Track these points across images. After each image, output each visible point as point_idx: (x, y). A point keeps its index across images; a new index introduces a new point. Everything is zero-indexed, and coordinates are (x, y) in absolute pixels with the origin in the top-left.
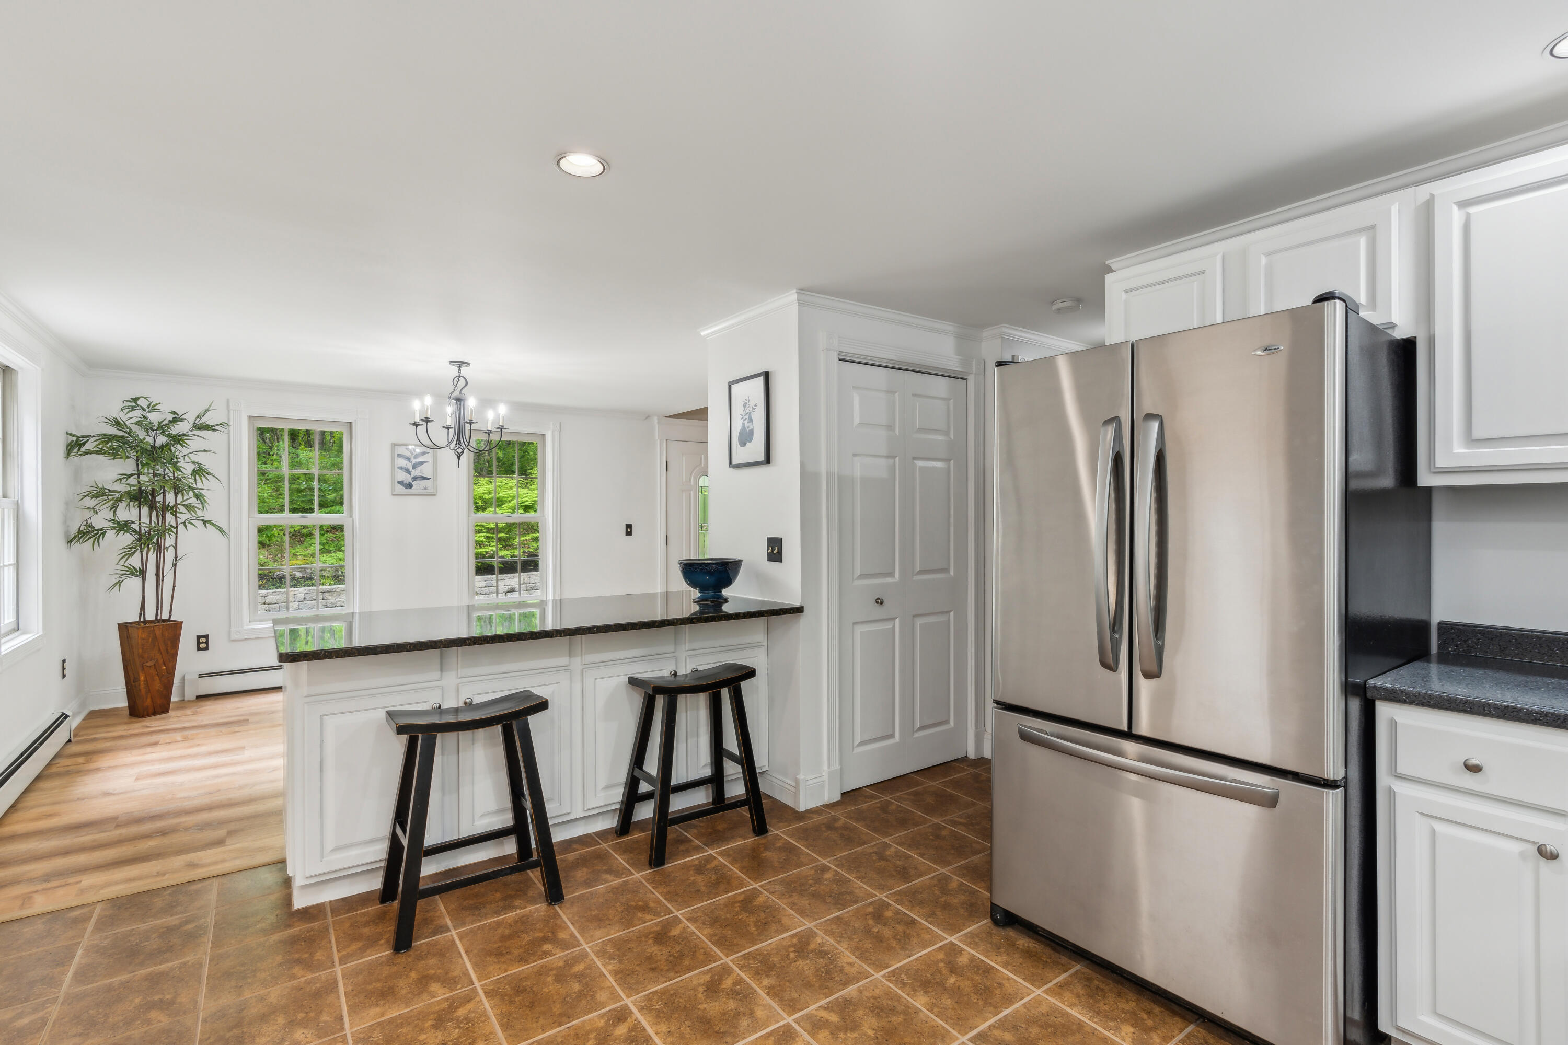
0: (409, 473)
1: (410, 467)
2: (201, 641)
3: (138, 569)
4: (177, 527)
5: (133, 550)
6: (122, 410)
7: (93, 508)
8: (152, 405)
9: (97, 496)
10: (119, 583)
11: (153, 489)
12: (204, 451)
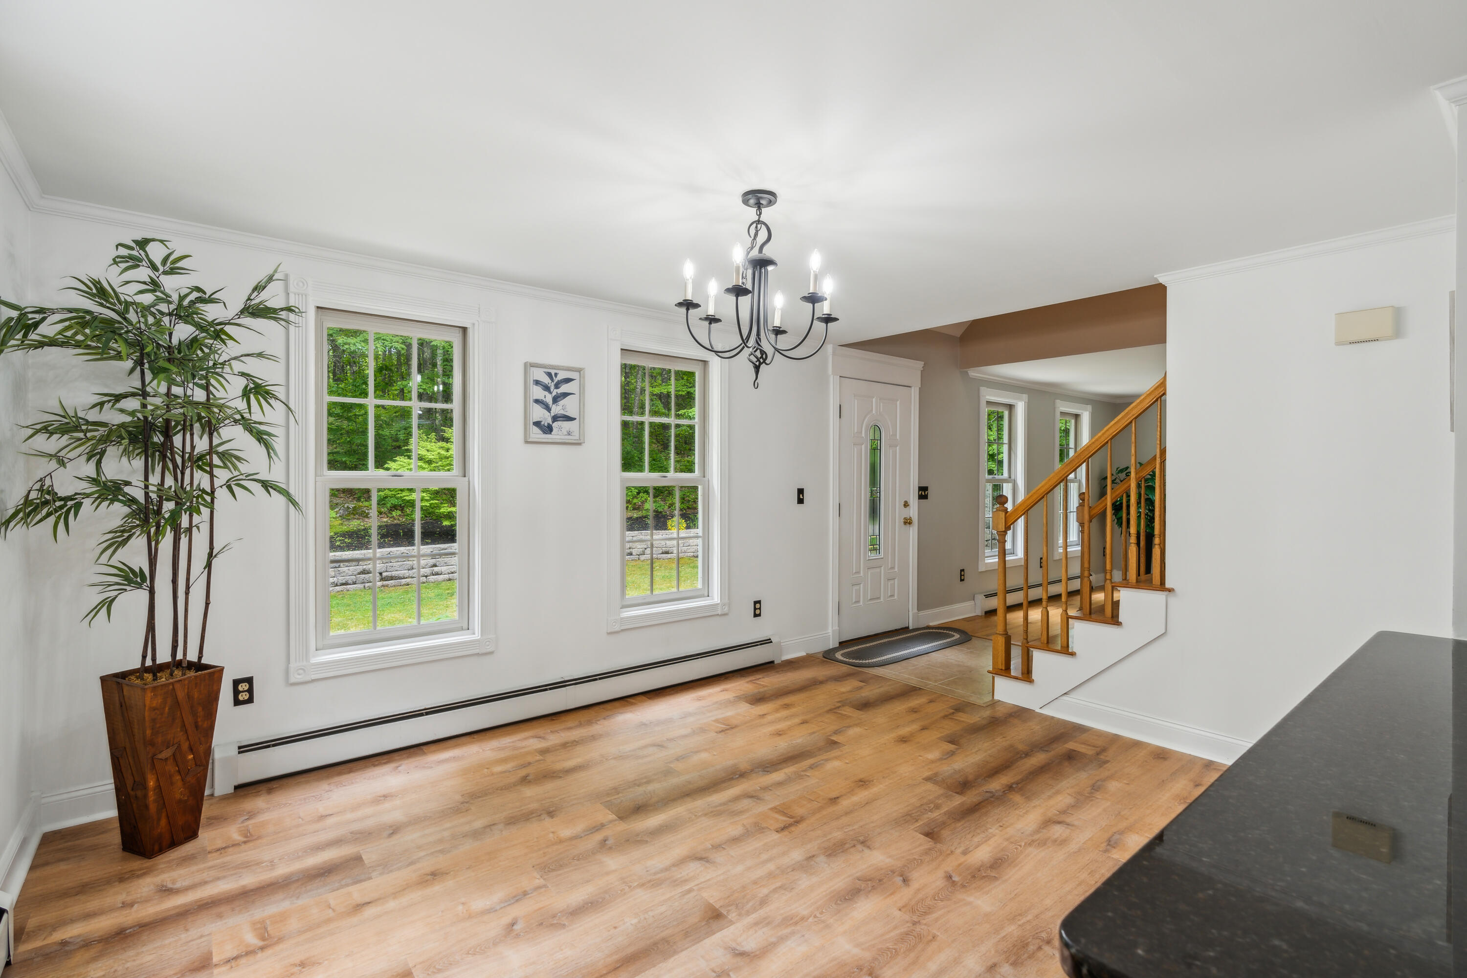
0: (548, 409)
1: (549, 399)
2: (240, 688)
3: (138, 570)
4: (213, 492)
5: (126, 535)
6: (115, 262)
7: (55, 456)
8: (172, 258)
9: (64, 430)
10: (109, 603)
11: (167, 422)
12: (260, 355)
